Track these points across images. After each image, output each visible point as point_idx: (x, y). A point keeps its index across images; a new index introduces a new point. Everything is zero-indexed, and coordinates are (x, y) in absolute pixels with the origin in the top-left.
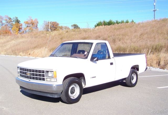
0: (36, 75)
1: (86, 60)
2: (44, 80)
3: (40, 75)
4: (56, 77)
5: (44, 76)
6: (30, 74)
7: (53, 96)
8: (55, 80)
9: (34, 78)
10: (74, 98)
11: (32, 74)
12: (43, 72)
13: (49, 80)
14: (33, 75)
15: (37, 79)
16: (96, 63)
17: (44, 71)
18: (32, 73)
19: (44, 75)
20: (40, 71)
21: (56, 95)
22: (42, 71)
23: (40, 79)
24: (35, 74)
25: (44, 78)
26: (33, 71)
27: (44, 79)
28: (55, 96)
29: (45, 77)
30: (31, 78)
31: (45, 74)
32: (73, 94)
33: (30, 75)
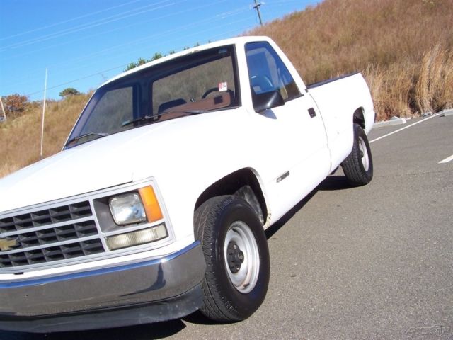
0: (50, 236)
1: (239, 109)
2: (101, 249)
3: (69, 232)
4: (161, 217)
5: (95, 231)
6: (14, 243)
7: (166, 312)
8: (161, 232)
9: (38, 258)
10: (246, 286)
11: (24, 238)
12: (83, 208)
13: (123, 240)
14: (32, 239)
15: (56, 255)
16: (273, 116)
17: (87, 203)
18: (23, 235)
19: (92, 222)
20: (63, 212)
21: (183, 303)
22: (74, 205)
23: (75, 251)
24: (41, 235)
25: (98, 240)
26: (26, 220)
27: (96, 247)
28: (176, 311)
29: (101, 235)
30: (24, 262)
31: (94, 217)
32: (238, 271)
33: (15, 247)
